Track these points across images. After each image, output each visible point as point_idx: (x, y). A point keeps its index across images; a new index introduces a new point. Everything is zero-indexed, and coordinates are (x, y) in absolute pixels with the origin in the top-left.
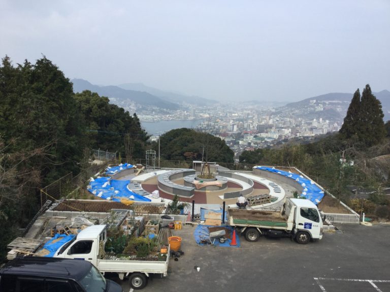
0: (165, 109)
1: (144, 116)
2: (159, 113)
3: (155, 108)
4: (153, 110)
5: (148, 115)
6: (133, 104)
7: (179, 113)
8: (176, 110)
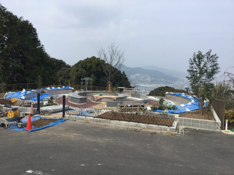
0: (169, 81)
1: (155, 85)
2: (165, 83)
3: (163, 80)
4: (161, 81)
5: (158, 84)
6: (149, 78)
7: (177, 83)
8: (176, 81)
